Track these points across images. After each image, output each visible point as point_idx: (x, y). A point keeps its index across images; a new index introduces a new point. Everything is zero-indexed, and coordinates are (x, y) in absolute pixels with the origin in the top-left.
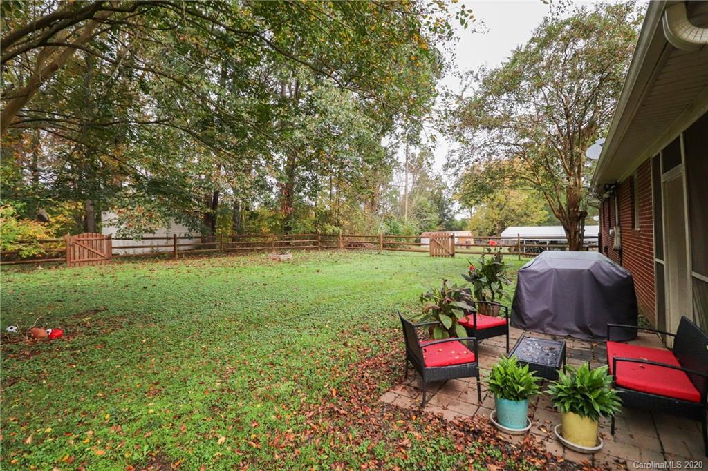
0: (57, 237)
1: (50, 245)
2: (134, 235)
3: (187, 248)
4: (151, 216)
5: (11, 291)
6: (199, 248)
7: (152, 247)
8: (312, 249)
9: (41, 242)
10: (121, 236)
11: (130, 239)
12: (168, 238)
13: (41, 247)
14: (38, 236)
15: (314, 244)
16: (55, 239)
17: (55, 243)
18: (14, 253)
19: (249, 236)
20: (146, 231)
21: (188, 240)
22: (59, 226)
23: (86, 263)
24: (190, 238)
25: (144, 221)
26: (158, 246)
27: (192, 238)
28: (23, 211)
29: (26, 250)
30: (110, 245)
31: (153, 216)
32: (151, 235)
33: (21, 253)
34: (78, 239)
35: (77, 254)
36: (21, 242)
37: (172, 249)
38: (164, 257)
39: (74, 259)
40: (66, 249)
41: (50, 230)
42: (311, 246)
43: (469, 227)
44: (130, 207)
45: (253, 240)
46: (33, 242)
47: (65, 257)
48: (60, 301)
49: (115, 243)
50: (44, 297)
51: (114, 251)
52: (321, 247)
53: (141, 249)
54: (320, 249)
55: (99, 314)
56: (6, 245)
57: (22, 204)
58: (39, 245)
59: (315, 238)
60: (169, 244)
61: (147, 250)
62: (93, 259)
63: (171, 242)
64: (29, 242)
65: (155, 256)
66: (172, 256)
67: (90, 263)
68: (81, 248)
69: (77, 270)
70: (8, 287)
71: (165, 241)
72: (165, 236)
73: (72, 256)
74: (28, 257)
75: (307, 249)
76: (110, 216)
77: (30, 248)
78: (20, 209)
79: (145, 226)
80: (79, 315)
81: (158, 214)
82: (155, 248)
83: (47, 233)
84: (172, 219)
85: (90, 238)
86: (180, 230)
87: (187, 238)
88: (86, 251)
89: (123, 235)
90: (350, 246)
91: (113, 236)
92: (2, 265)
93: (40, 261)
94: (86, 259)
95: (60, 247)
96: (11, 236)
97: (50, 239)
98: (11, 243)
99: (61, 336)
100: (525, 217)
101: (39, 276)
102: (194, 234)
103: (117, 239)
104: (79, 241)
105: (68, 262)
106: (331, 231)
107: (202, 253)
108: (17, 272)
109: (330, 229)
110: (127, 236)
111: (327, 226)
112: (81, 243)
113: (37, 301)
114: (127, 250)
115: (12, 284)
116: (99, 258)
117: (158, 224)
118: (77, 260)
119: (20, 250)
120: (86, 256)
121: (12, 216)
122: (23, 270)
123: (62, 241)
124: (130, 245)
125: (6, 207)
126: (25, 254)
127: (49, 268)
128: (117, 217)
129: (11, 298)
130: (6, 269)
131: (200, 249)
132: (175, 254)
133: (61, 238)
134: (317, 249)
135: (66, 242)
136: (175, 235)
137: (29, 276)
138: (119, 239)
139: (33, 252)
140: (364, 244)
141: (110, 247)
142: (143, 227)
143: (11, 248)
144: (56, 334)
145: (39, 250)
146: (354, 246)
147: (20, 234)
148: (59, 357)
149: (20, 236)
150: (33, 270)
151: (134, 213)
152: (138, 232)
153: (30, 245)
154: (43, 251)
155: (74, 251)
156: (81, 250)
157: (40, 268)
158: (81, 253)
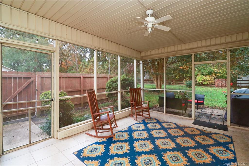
9: (209, 81)
16: (212, 80)
26: (241, 83)
35: (218, 84)
62: (223, 86)
85: (222, 80)
88: (221, 84)
93: (208, 85)
94: (221, 86)
96: (201, 79)
98: (200, 81)
104: (219, 81)
105: (215, 86)
116: (225, 86)
118: (218, 86)
120: (221, 85)
126: (204, 83)
135: (215, 81)
145: (207, 83)
149: (203, 79)
150: (206, 87)
153: (205, 81)
156: (219, 83)
157: (208, 87)
158: (219, 84)
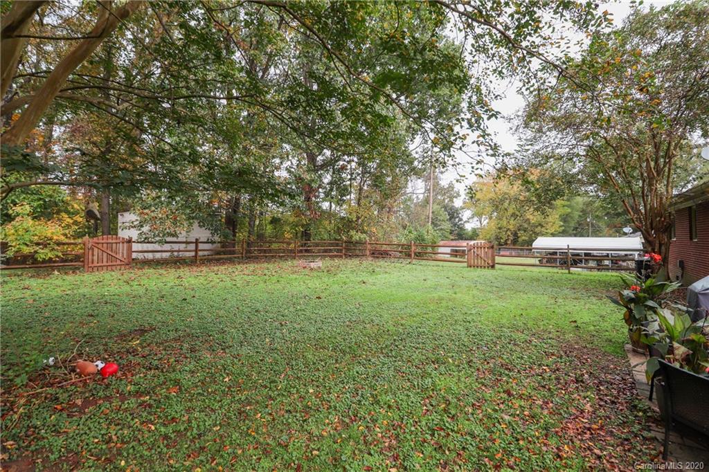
0: (74, 239)
1: (67, 248)
2: (157, 239)
3: (206, 253)
4: (175, 219)
5: (31, 302)
6: (218, 253)
7: (173, 251)
8: (336, 256)
9: (59, 244)
10: (143, 240)
11: (152, 243)
12: (187, 243)
13: (57, 250)
14: (55, 238)
15: (339, 251)
16: (72, 241)
17: (72, 246)
18: (29, 256)
19: (271, 242)
20: (170, 235)
21: (210, 245)
22: (77, 227)
23: (105, 268)
24: (212, 242)
25: (168, 223)
26: (179, 251)
27: (215, 242)
28: (39, 210)
29: (43, 253)
30: (130, 248)
31: (178, 219)
32: (174, 239)
33: (36, 256)
34: (97, 241)
35: (95, 258)
36: (38, 244)
37: (193, 254)
38: (186, 263)
39: (93, 263)
40: (84, 253)
41: (67, 231)
42: (335, 253)
43: (481, 237)
44: (153, 208)
45: (274, 246)
46: (49, 244)
47: (83, 261)
48: (92, 316)
49: (135, 247)
50: (70, 309)
51: (134, 255)
52: (345, 255)
53: (160, 254)
54: (344, 257)
55: (147, 336)
56: (21, 247)
57: (39, 203)
58: (56, 247)
59: (337, 245)
60: (189, 248)
61: (166, 255)
62: (112, 263)
63: (192, 247)
64: (44, 244)
65: (176, 262)
66: (193, 262)
67: (109, 268)
68: (100, 252)
69: (97, 275)
70: (26, 295)
71: (184, 245)
72: (184, 240)
73: (90, 260)
74: (44, 261)
75: (331, 257)
76: (129, 217)
77: (46, 251)
78: (36, 208)
79: (169, 228)
80: (122, 337)
81: (184, 216)
82: (176, 254)
83: (65, 235)
84: (196, 222)
85: (110, 241)
86: (202, 234)
87: (210, 243)
88: (105, 255)
89: (146, 238)
90: (373, 253)
91: (133, 240)
92: (2, 269)
93: (56, 265)
94: (105, 264)
95: (78, 251)
96: (27, 237)
97: (66, 241)
98: (27, 245)
99: (115, 372)
100: (539, 227)
101: (59, 282)
102: (217, 238)
103: (138, 242)
104: (98, 243)
105: (86, 266)
106: (358, 239)
107: (223, 259)
108: (31, 277)
109: (356, 236)
110: (150, 239)
111: (353, 233)
112: (100, 246)
113: (65, 315)
114: (146, 254)
115: (29, 292)
116: (119, 262)
117: (183, 228)
118: (95, 264)
119: (36, 252)
120: (105, 260)
121: (28, 215)
122: (38, 276)
123: (80, 244)
124: (150, 249)
125: (22, 205)
126: (40, 257)
127: (66, 273)
128: (138, 218)
129: (33, 310)
130: (20, 273)
131: (220, 255)
132: (196, 260)
133: (80, 241)
134: (341, 257)
135: (84, 245)
136: (197, 239)
137: (46, 282)
138: (141, 242)
139: (50, 255)
140: (390, 253)
141: (130, 251)
142: (168, 230)
143: (26, 250)
144: (110, 370)
145: (56, 253)
146: (379, 254)
147: (36, 235)
148: (126, 410)
149: (36, 237)
150: (48, 275)
151: (157, 214)
152: (161, 235)
153: (46, 247)
154: (60, 254)
155: (93, 255)
156: (100, 254)
157: (56, 273)
158: (100, 257)
